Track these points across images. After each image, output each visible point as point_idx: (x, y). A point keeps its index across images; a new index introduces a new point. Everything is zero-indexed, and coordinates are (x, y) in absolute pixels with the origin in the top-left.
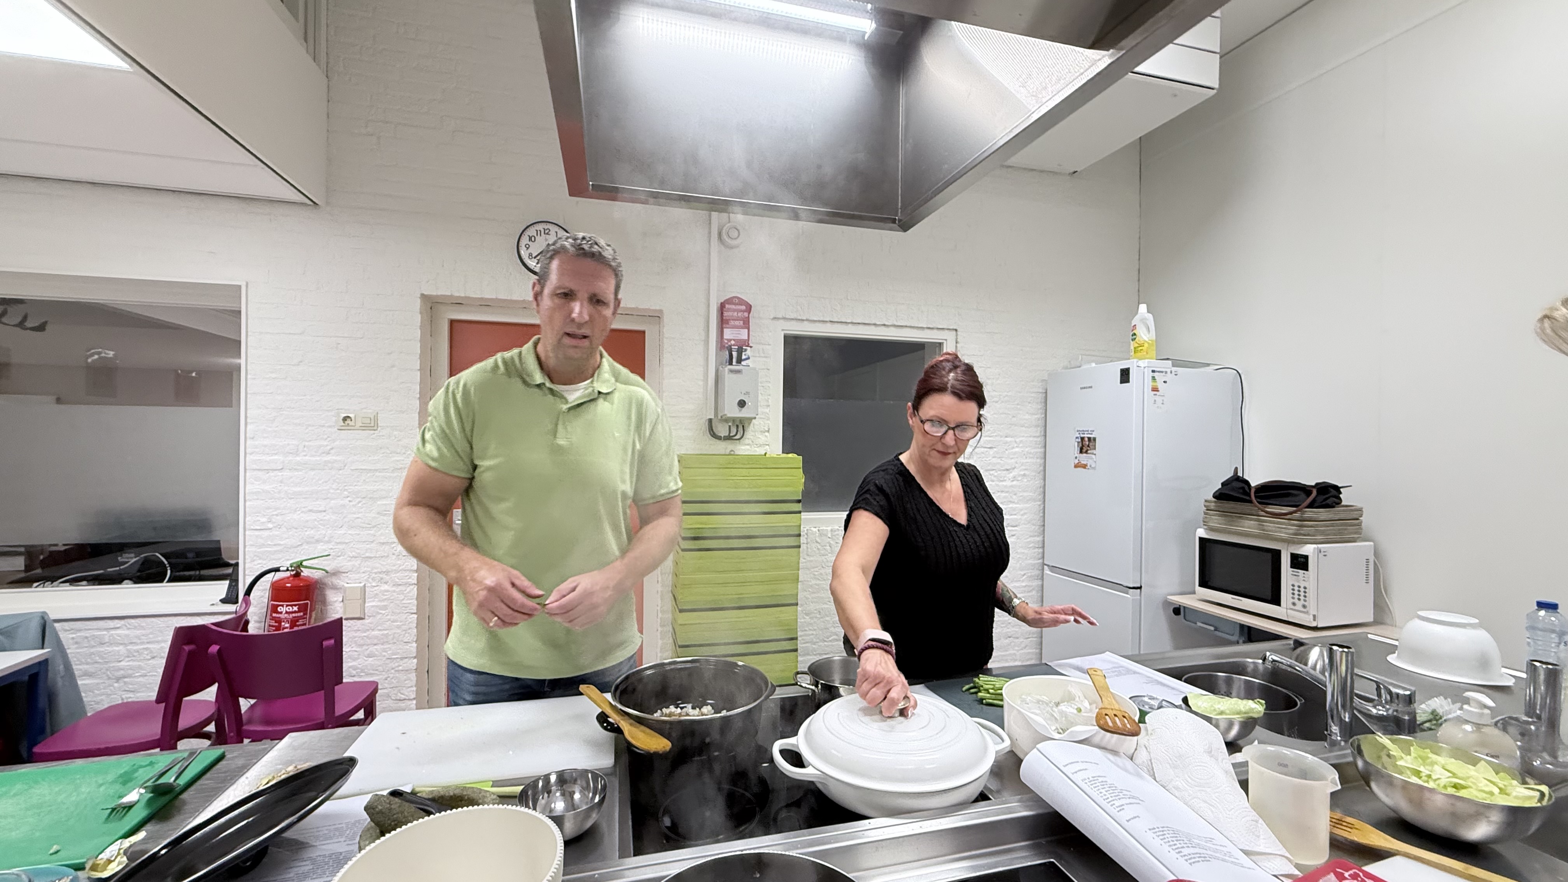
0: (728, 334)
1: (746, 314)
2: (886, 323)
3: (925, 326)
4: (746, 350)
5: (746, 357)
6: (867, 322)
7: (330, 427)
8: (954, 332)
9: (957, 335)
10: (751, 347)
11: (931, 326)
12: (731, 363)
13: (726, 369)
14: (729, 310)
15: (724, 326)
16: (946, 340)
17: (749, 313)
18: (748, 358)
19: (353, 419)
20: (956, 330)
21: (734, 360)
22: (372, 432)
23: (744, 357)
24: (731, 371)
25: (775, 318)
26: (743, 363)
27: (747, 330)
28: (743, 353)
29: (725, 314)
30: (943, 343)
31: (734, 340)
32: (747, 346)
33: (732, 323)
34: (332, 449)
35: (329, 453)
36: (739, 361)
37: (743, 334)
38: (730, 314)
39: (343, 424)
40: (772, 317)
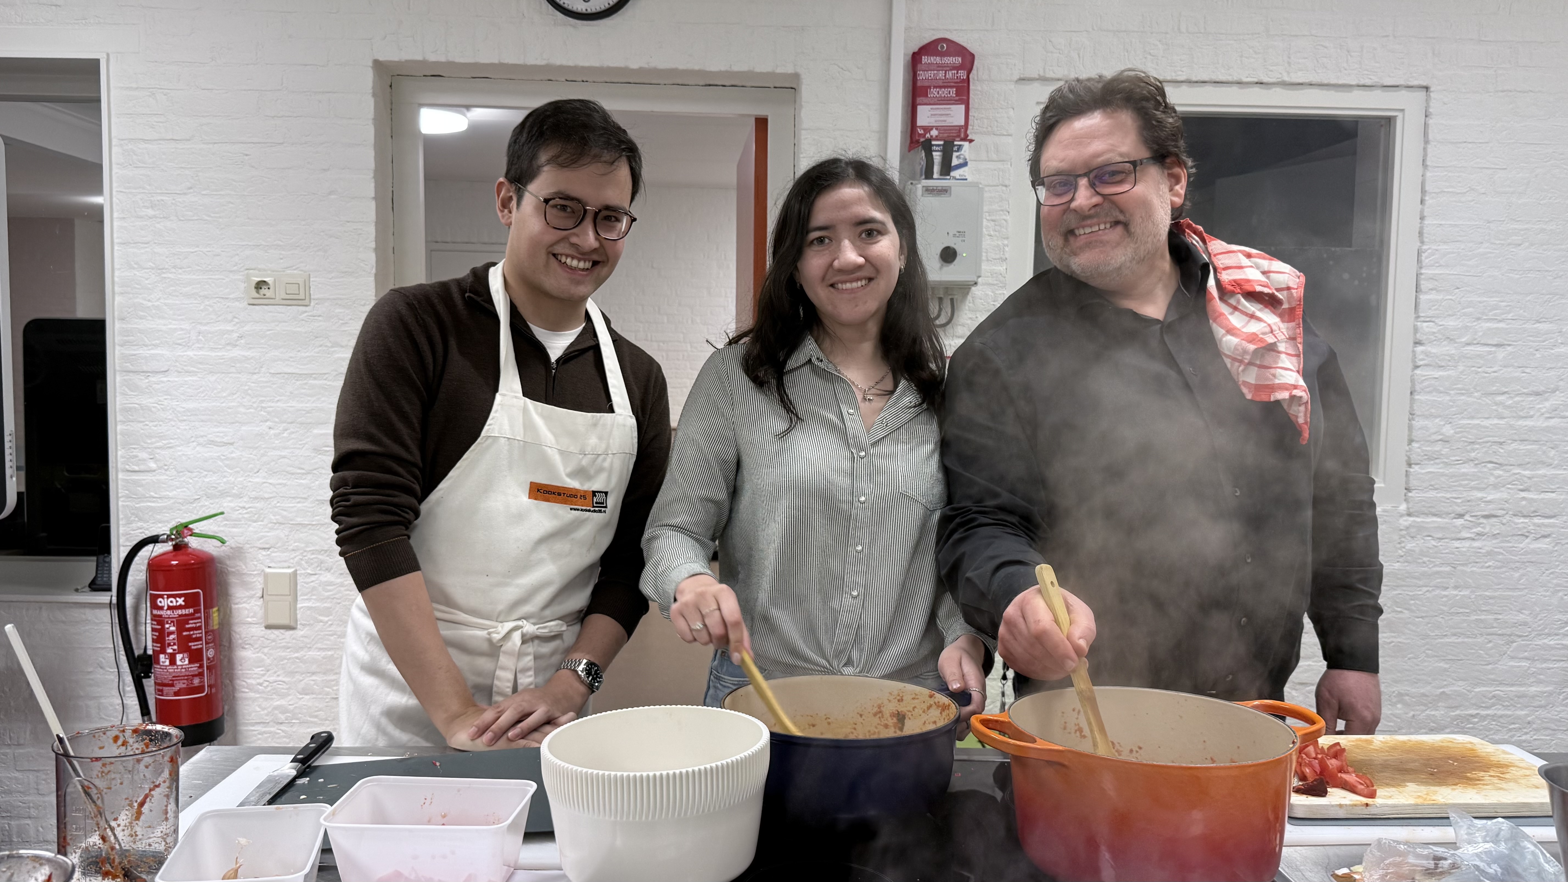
0: (926, 116)
1: (962, 74)
2: (1265, 79)
3: (1354, 83)
4: (960, 148)
5: (961, 161)
6: (1222, 78)
7: (237, 299)
8: (1422, 94)
9: (1427, 101)
10: (971, 141)
11: (1368, 82)
12: (929, 175)
13: (919, 186)
14: (930, 67)
15: (919, 100)
16: (1402, 110)
17: (969, 71)
18: (965, 164)
19: (271, 286)
20: (1427, 88)
21: (936, 169)
22: (303, 308)
23: (955, 162)
24: (929, 190)
25: (1022, 80)
26: (955, 173)
27: (963, 107)
28: (955, 154)
29: (922, 76)
30: (1395, 117)
31: (937, 128)
32: (962, 140)
33: (934, 93)
34: (241, 337)
35: (236, 346)
36: (947, 168)
37: (955, 115)
38: (930, 74)
39: (257, 295)
40: (1016, 77)
